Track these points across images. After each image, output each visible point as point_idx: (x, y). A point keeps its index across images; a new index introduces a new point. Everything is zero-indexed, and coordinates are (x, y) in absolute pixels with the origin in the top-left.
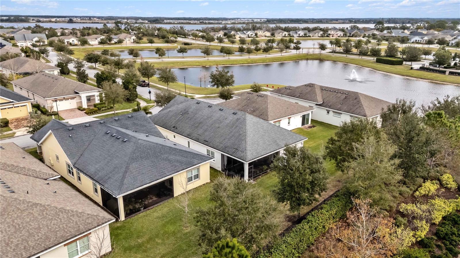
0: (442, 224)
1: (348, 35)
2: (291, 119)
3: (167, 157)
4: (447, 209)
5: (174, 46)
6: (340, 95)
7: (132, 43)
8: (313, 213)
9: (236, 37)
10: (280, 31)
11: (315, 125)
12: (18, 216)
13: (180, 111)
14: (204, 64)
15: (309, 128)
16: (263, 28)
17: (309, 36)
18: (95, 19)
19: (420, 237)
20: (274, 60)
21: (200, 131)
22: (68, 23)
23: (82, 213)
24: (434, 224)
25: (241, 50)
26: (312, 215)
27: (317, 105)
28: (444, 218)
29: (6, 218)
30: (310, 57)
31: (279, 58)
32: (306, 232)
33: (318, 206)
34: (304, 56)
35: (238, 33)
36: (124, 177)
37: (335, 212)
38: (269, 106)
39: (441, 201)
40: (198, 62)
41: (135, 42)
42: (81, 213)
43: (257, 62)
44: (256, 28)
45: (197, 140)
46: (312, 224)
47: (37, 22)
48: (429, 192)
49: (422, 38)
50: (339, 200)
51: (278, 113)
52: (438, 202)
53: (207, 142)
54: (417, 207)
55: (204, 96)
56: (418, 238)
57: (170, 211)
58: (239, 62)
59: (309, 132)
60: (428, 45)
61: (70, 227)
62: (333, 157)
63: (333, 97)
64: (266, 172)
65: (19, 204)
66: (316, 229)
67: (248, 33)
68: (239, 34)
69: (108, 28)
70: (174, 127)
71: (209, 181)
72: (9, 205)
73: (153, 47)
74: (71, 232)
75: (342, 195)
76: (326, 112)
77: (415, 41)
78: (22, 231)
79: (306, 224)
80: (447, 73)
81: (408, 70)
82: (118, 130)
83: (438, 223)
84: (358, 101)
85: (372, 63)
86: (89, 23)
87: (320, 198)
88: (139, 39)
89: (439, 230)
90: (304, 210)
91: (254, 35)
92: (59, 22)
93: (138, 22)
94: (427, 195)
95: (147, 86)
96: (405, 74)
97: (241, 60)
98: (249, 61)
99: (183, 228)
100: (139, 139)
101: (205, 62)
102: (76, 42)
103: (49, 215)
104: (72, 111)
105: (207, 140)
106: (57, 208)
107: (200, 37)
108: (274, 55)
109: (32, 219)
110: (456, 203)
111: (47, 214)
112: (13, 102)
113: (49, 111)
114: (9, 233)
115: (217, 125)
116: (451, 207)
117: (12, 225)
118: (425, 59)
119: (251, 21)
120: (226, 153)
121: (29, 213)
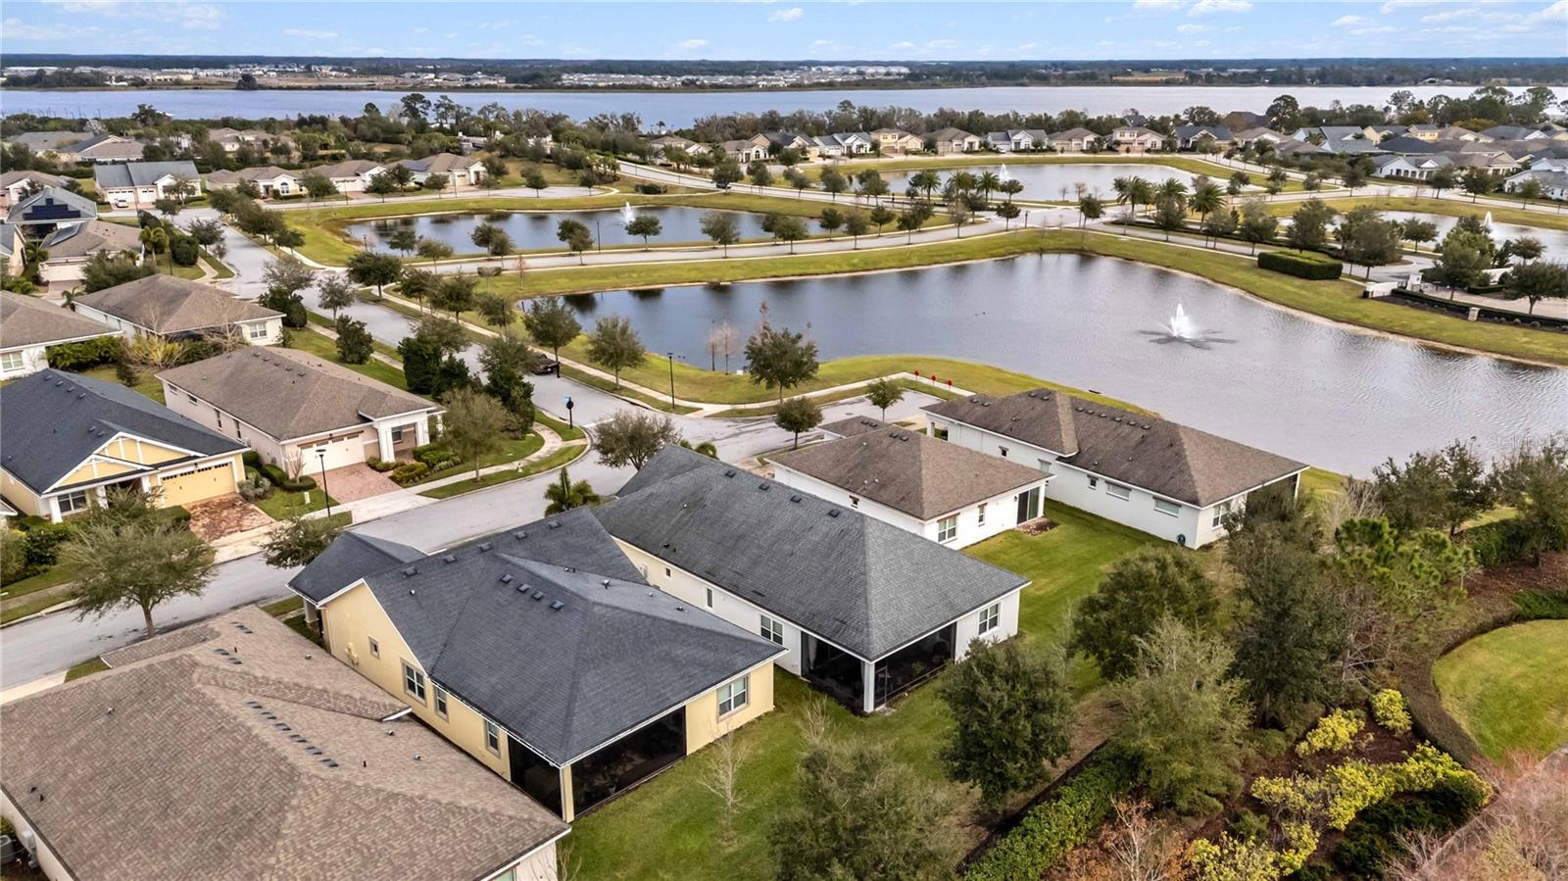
0: (1353, 830)
1: (1179, 144)
2: (986, 507)
3: (667, 654)
4: (1371, 792)
5: (610, 198)
6: (1126, 429)
7: (472, 185)
8: (1037, 808)
9: (808, 156)
10: (953, 131)
11: (1055, 520)
12: (362, 827)
13: (679, 498)
14: (713, 274)
15: (1037, 529)
16: (898, 120)
17: (1051, 150)
18: (326, 70)
19: (1291, 866)
20: (934, 255)
21: (741, 563)
22: (237, 89)
23: (496, 813)
24: (1335, 830)
25: (830, 220)
26: (1035, 816)
27: (1060, 459)
28: (1362, 814)
29: (337, 832)
30: (1051, 243)
31: (950, 247)
32: (1019, 859)
33: (1047, 790)
34: (1031, 242)
35: (816, 140)
36: (569, 713)
37: (1089, 807)
38: (924, 472)
39: (1358, 769)
40: (696, 268)
41: (481, 184)
42: (493, 815)
43: (882, 265)
44: (874, 123)
45: (734, 589)
46: (1034, 838)
47: (133, 85)
48: (1333, 743)
49: (1418, 165)
50: (1102, 774)
51: (950, 491)
52: (1351, 773)
53: (762, 595)
54: (1295, 785)
55: (728, 407)
56: (1284, 868)
57: (683, 797)
58: (824, 267)
59: (1036, 543)
60: (1436, 191)
61: (476, 850)
62: (1095, 650)
63: (1106, 436)
64: (920, 681)
65: (359, 796)
66: (1042, 849)
67: (849, 141)
68: (817, 145)
69: (381, 119)
70: (666, 547)
71: (771, 707)
72: (336, 799)
73: (543, 201)
74: (480, 861)
75: (1109, 760)
76: (1087, 481)
77: (1394, 173)
78: (377, 861)
79: (1019, 838)
80: (1474, 313)
81: (1352, 301)
82: (532, 573)
83: (1343, 828)
84: (1177, 454)
85: (1246, 269)
86: (310, 88)
87: (1055, 769)
88: (495, 175)
89: (1340, 847)
90: (1015, 799)
91: (869, 146)
92: (206, 84)
93: (473, 83)
94: (1330, 750)
95: (551, 372)
96: (1342, 314)
97: (830, 260)
98: (856, 261)
99: (720, 841)
100: (594, 603)
101: (716, 267)
102: (294, 188)
103: (427, 822)
104: (352, 473)
105: (762, 589)
106: (440, 804)
107: (693, 161)
108: (936, 235)
109: (393, 831)
110: (1396, 776)
111: (421, 818)
112: (196, 457)
113: (292, 476)
114: (352, 868)
115: (787, 547)
116: (1381, 788)
117: (355, 849)
118: (1414, 254)
119: (855, 78)
120: (815, 633)
121: (384, 816)
